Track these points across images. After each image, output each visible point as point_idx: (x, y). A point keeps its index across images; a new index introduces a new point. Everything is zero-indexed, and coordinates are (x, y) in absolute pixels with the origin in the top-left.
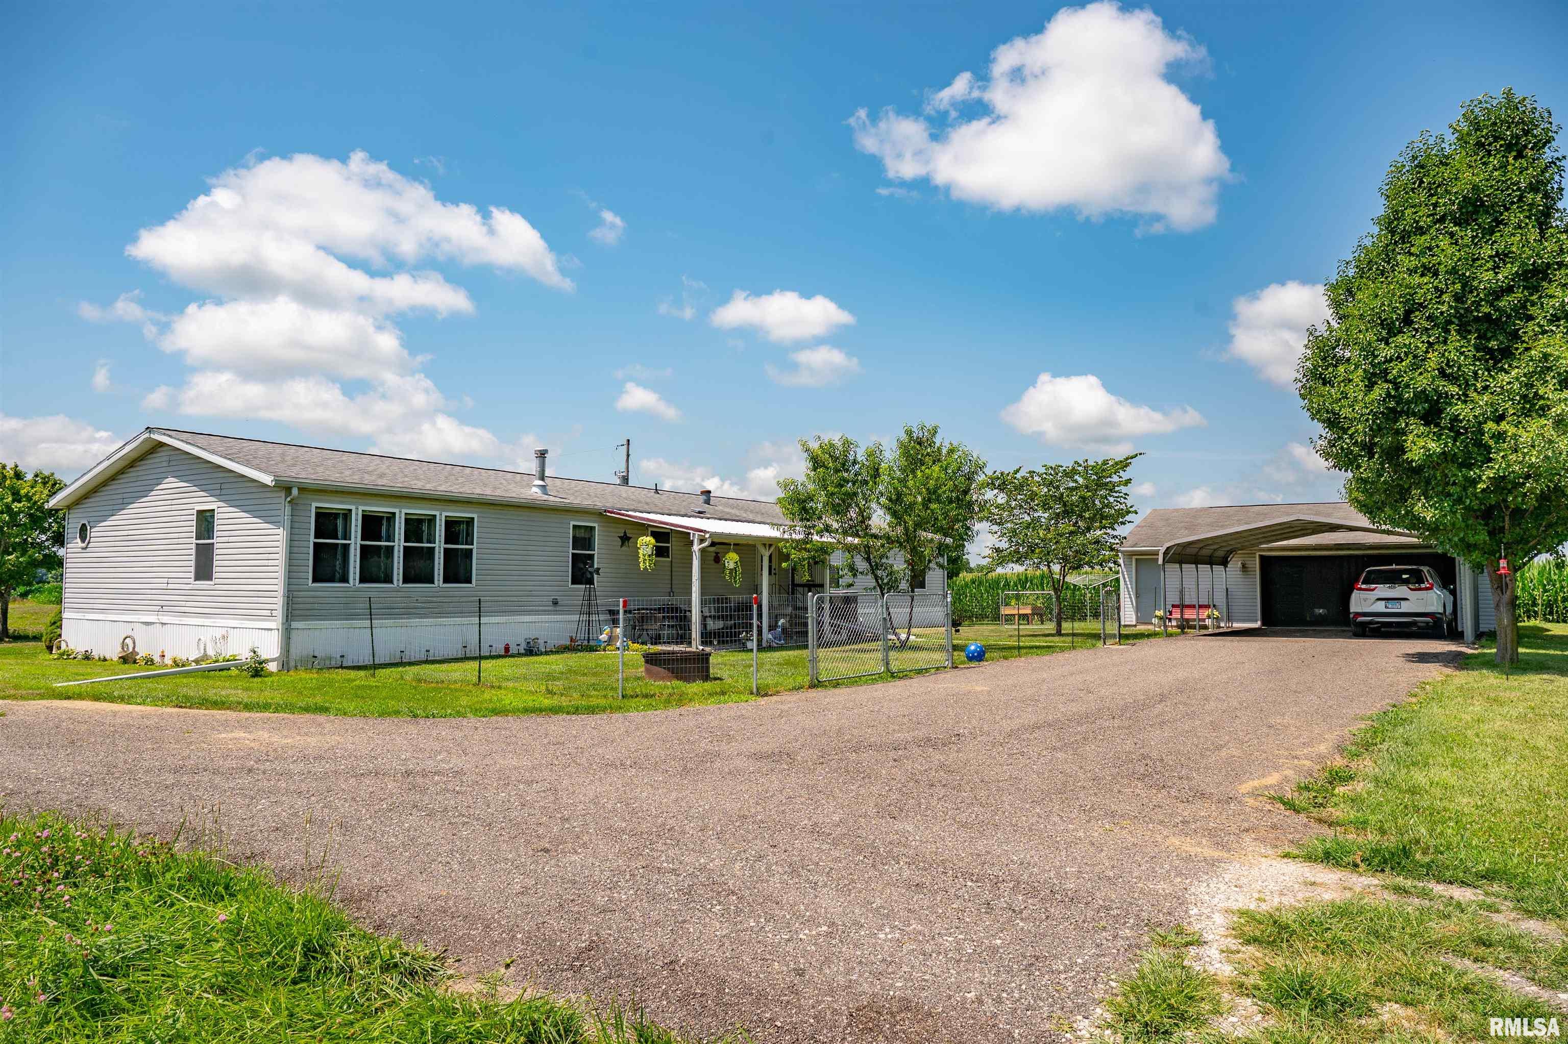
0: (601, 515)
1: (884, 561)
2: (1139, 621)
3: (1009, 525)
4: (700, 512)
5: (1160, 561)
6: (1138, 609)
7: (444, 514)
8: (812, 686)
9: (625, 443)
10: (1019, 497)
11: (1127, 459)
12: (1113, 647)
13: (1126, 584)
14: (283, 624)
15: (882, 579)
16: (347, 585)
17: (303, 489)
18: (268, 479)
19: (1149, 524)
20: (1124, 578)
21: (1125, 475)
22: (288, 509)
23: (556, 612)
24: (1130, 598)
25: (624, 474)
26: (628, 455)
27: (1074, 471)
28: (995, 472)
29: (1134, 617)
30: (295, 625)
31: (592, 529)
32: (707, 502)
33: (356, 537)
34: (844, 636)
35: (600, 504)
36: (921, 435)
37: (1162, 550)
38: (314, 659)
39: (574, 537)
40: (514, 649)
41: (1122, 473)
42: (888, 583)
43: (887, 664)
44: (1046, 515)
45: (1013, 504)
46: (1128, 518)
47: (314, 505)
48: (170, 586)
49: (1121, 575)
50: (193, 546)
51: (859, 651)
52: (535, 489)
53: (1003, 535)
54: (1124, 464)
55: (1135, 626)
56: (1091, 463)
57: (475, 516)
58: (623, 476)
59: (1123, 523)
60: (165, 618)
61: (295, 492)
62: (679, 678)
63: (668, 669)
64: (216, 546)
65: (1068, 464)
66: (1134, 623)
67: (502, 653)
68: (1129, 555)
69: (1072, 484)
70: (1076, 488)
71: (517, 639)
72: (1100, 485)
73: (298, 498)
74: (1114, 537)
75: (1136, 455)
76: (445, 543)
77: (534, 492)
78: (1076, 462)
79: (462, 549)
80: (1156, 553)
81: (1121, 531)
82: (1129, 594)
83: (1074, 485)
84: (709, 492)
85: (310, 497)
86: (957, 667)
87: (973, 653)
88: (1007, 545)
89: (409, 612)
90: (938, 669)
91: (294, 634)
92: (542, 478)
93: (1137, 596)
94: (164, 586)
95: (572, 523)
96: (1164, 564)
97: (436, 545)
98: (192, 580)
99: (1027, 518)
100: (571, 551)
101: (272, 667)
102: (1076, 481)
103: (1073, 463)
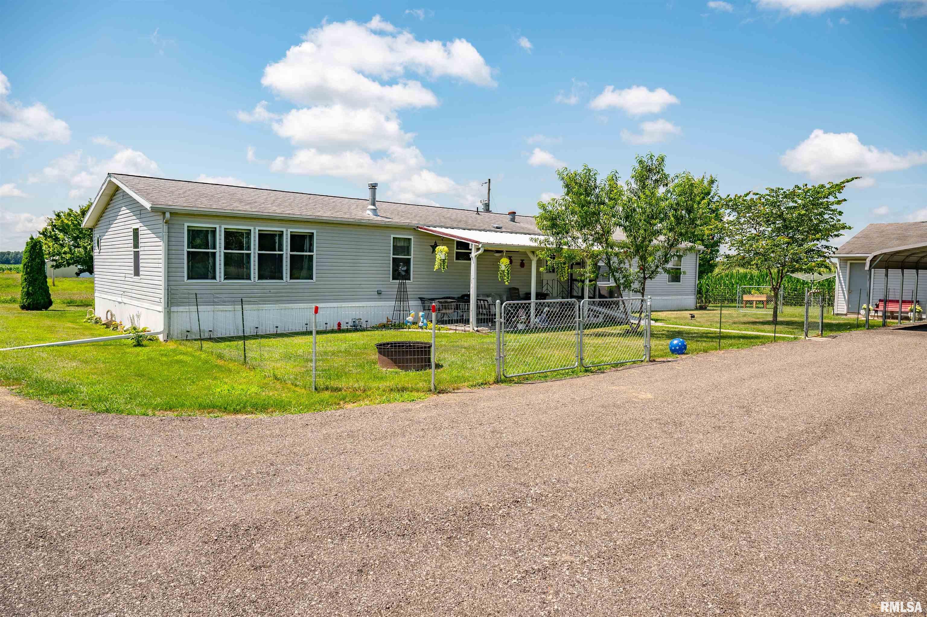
0: (415, 229)
1: (622, 265)
2: (849, 312)
3: (737, 237)
4: (497, 228)
5: (867, 268)
6: (849, 302)
7: (290, 230)
8: (498, 381)
9: (487, 181)
10: (747, 215)
11: (843, 183)
12: (814, 338)
13: (841, 283)
14: (165, 308)
15: (619, 280)
16: (215, 281)
17: (173, 214)
18: (148, 205)
19: (865, 236)
20: (839, 278)
21: (840, 197)
22: (165, 228)
23: (380, 299)
24: (844, 293)
25: (486, 202)
26: (489, 190)
27: (793, 193)
28: (728, 196)
29: (845, 307)
30: (174, 309)
31: (409, 240)
32: (513, 220)
33: (220, 247)
34: (601, 319)
35: (415, 222)
36: (650, 163)
37: (871, 257)
38: (188, 333)
39: (393, 245)
40: (343, 327)
41: (838, 195)
42: (623, 284)
43: (582, 359)
44: (770, 229)
45: (742, 220)
46: (841, 232)
47: (186, 225)
48: (127, 279)
49: (836, 275)
50: (132, 253)
51: (598, 335)
52: (368, 212)
53: (733, 245)
54: (840, 187)
55: (846, 315)
56: (809, 187)
57: (314, 231)
58: (486, 204)
59: (837, 236)
60: (125, 299)
61: (168, 215)
62: (399, 367)
63: (392, 359)
64: (141, 253)
65: (788, 187)
66: (845, 312)
67: (336, 327)
68: (843, 260)
69: (791, 204)
70: (795, 207)
71: (347, 320)
72: (816, 205)
73: (170, 219)
74: (827, 247)
75: (853, 179)
76: (291, 251)
77: (368, 215)
78: (797, 186)
79: (306, 255)
80: (865, 259)
81: (834, 242)
82: (843, 290)
83: (794, 205)
84: (515, 213)
85: (180, 219)
86: (654, 361)
87: (675, 346)
88: (735, 253)
89: (264, 299)
90: (634, 362)
91: (174, 316)
92: (374, 204)
93: (850, 291)
94: (123, 279)
95: (392, 236)
96: (870, 270)
97: (284, 252)
98: (133, 275)
99: (754, 232)
100: (392, 256)
101: (161, 338)
102: (796, 202)
103: (793, 186)
